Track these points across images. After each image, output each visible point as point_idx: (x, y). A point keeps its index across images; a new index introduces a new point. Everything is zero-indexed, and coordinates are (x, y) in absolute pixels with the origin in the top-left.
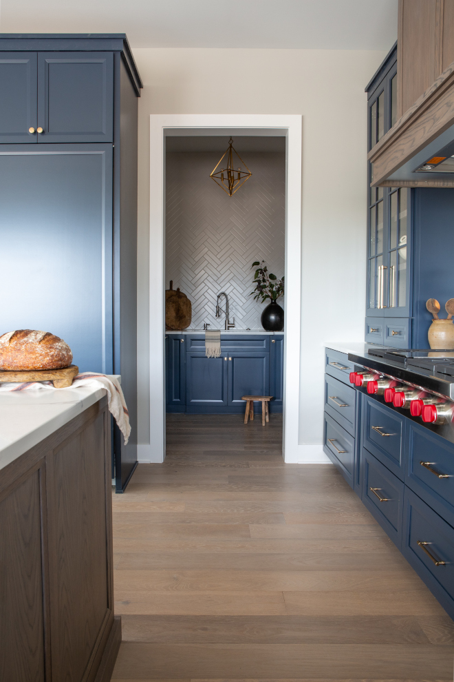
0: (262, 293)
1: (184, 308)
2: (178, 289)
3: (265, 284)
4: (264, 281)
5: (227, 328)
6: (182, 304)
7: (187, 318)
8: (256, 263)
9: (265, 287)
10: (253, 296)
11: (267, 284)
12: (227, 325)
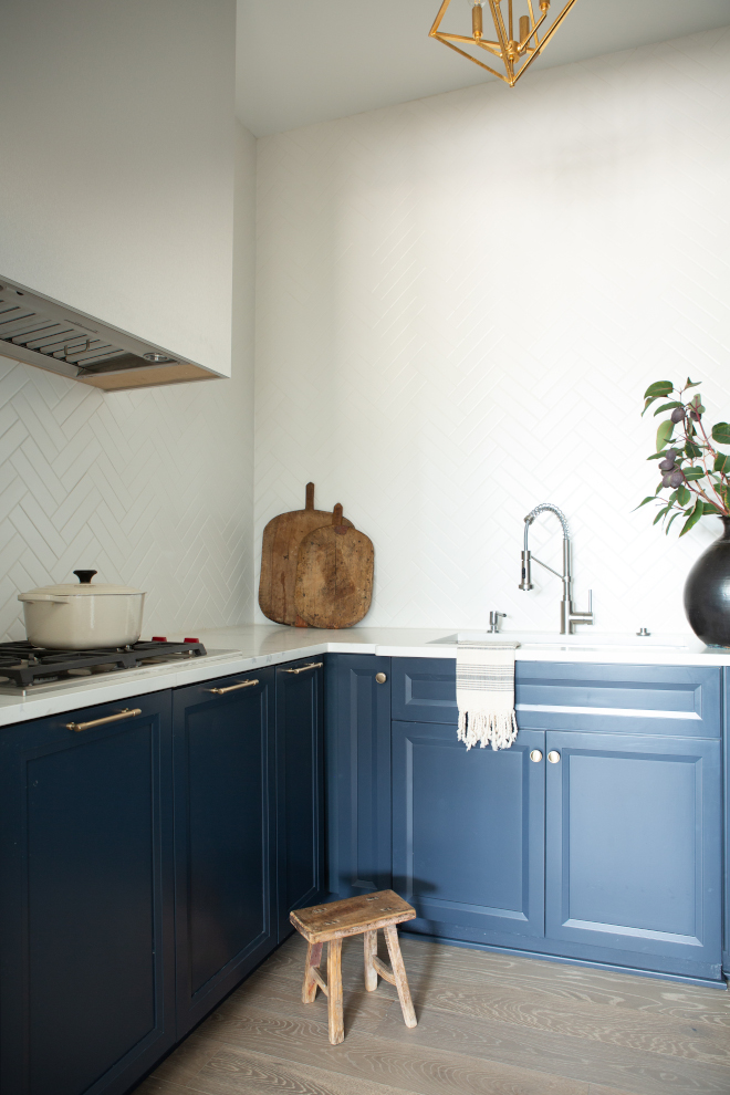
0: (681, 495)
1: (351, 562)
2: (338, 508)
3: (697, 462)
4: (692, 450)
5: (568, 627)
6: (345, 550)
7: (359, 592)
8: (662, 388)
9: (698, 473)
10: (654, 508)
11: (707, 462)
12: (568, 617)
